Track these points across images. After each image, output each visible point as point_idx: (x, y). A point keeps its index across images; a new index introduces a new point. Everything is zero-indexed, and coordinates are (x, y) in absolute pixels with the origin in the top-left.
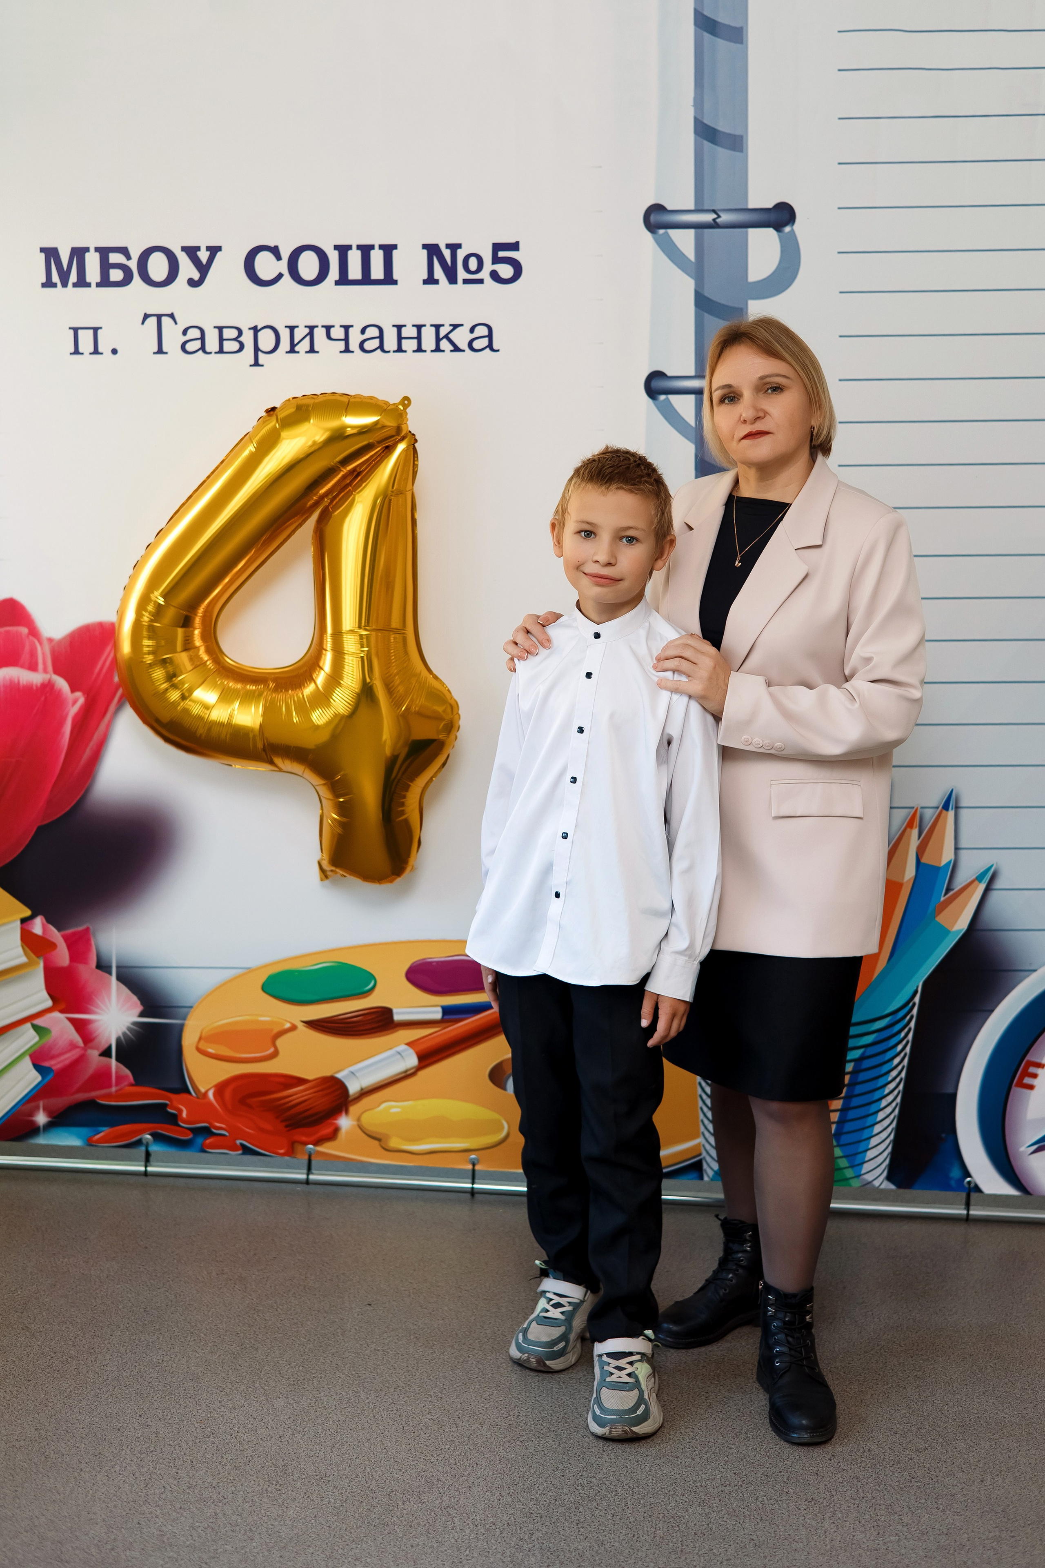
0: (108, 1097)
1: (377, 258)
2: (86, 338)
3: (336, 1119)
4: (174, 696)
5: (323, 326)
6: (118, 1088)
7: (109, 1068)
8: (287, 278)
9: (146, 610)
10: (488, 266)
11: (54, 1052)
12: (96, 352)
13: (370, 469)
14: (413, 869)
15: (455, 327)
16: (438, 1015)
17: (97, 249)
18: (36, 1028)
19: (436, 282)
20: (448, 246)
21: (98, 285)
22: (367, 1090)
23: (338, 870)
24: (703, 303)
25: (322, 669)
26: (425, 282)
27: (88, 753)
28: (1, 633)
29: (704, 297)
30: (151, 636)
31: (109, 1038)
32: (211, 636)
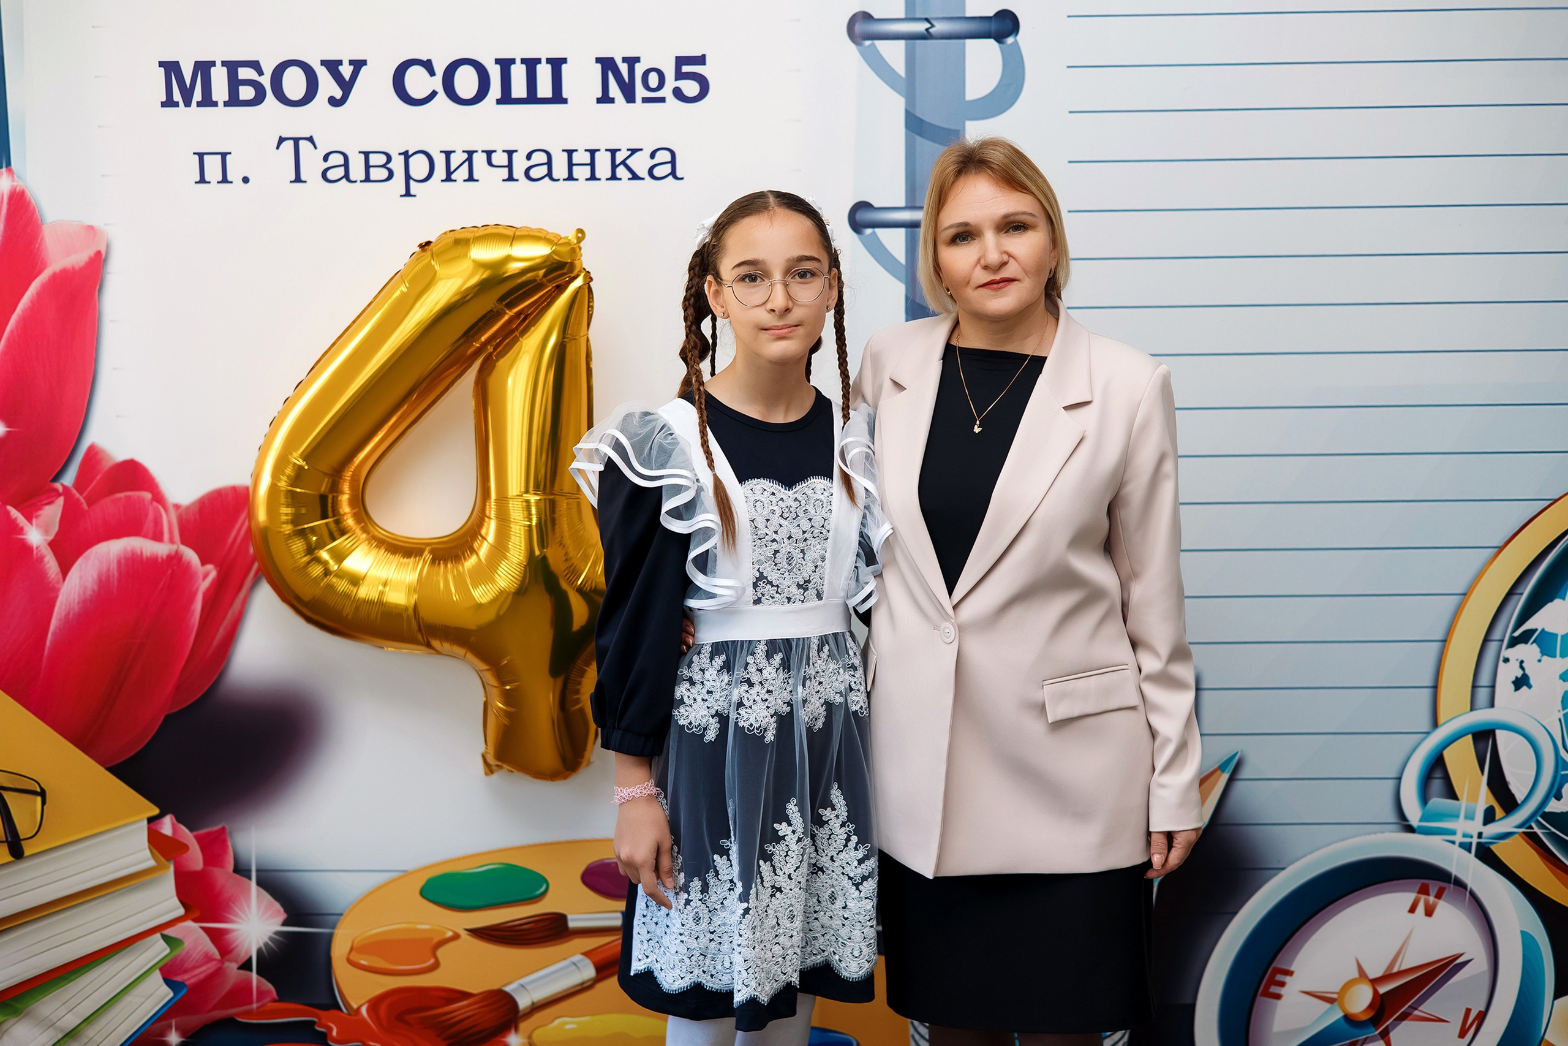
0: (251, 1013)
1: (544, 73)
2: (213, 165)
3: (504, 1037)
4: (316, 571)
5: (483, 151)
6: (260, 1004)
7: (251, 982)
8: (442, 95)
9: (283, 474)
10: (671, 83)
11: (186, 966)
12: (225, 180)
13: (539, 312)
14: (589, 763)
15: (634, 151)
17: (224, 63)
18: (166, 938)
19: (612, 101)
20: (625, 60)
21: (226, 104)
22: (538, 1004)
23: (504, 766)
24: (915, 125)
25: (484, 538)
26: (599, 101)
27: (221, 633)
28: (120, 498)
29: (917, 117)
30: (290, 503)
31: (249, 949)
32: (359, 503)
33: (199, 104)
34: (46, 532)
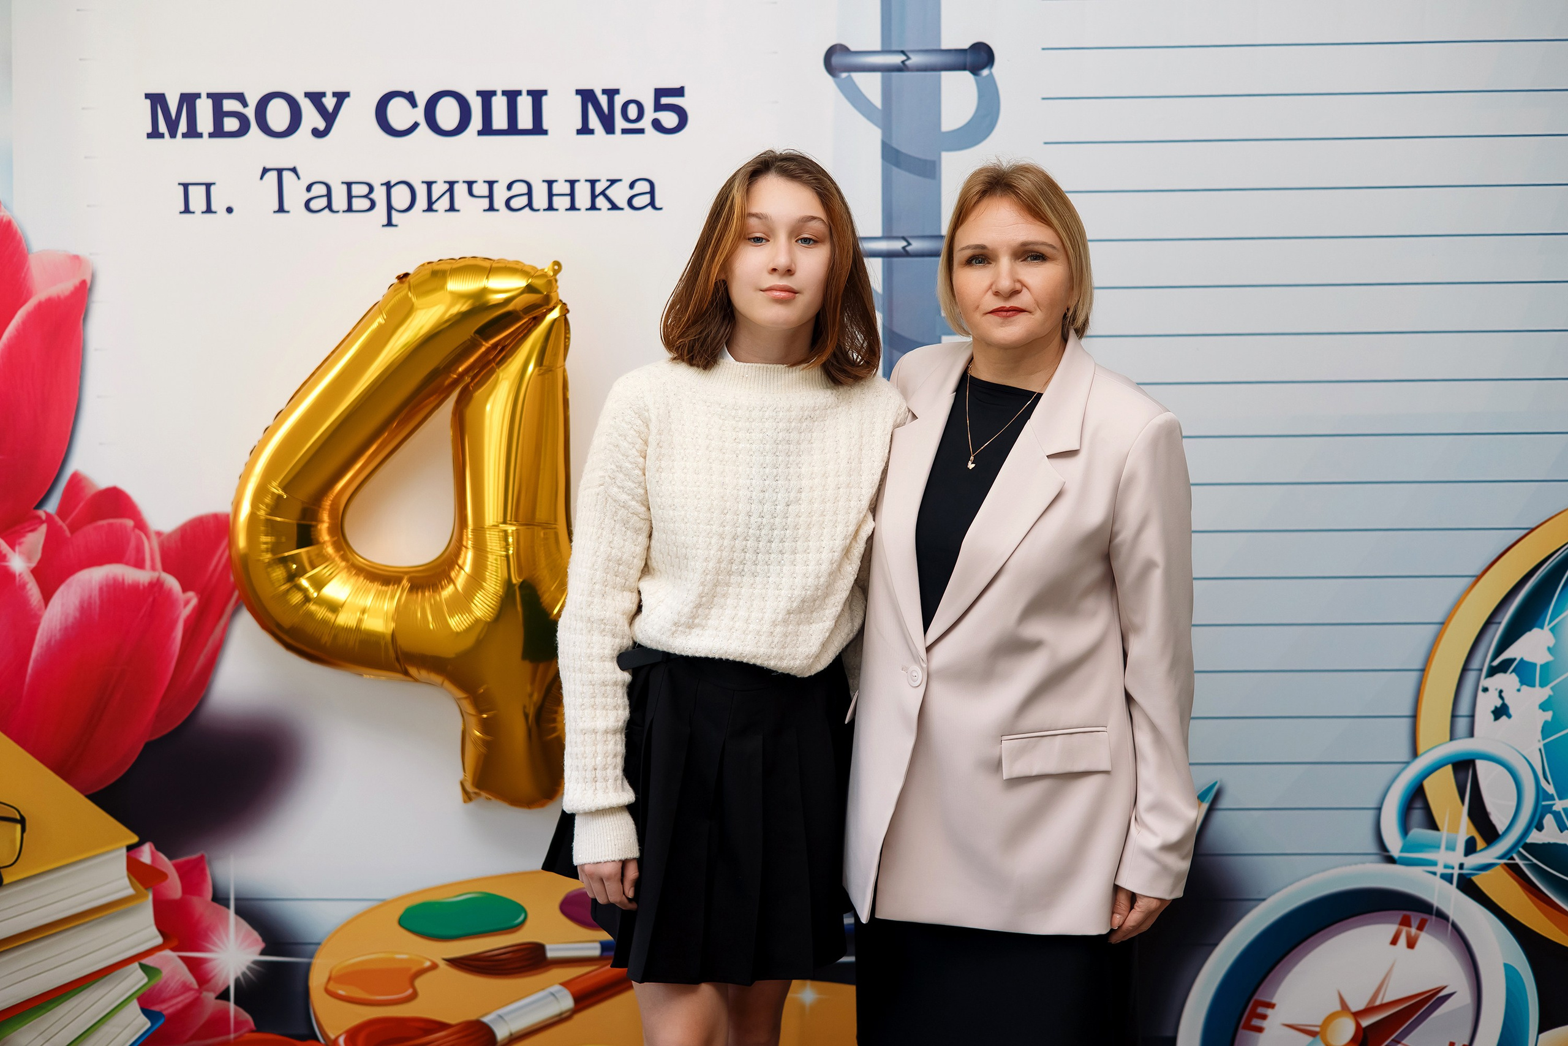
0: (228, 1044)
1: (525, 104)
2: (197, 196)
4: (296, 598)
5: (464, 182)
6: (237, 1034)
7: (227, 1012)
8: (423, 126)
9: (263, 504)
10: (650, 114)
11: (166, 995)
12: (209, 210)
13: (517, 342)
15: (613, 182)
16: (596, 952)
17: (209, 95)
18: (144, 968)
19: (592, 132)
20: (604, 92)
21: (211, 135)
22: (517, 1035)
23: (482, 793)
24: (891, 155)
25: (461, 568)
26: (579, 132)
27: (202, 659)
28: (102, 526)
29: (892, 148)
30: (270, 532)
31: (227, 978)
32: (338, 531)
33: (184, 136)
34: (29, 559)
